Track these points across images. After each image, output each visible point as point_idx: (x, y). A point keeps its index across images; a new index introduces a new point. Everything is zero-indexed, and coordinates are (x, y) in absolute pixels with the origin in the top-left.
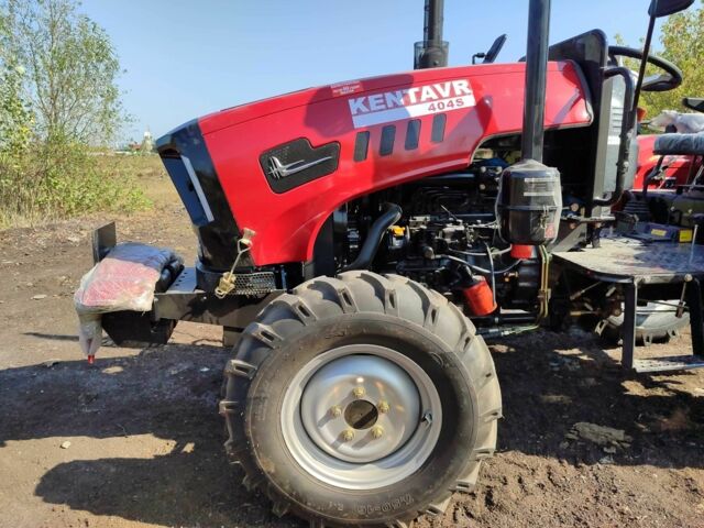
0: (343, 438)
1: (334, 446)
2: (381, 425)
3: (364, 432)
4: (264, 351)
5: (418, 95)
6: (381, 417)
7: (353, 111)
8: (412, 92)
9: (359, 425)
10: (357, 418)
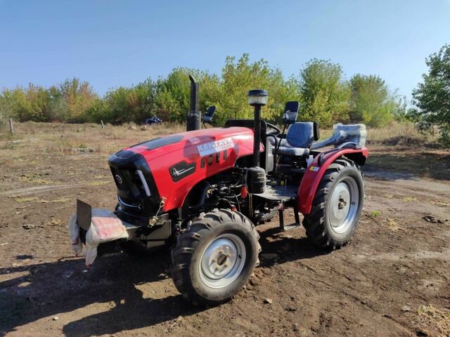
0: (216, 270)
1: (214, 274)
2: (228, 262)
3: (223, 266)
4: (196, 242)
5: (218, 143)
6: (228, 259)
7: (199, 150)
8: (216, 142)
9: (221, 264)
10: (220, 262)
